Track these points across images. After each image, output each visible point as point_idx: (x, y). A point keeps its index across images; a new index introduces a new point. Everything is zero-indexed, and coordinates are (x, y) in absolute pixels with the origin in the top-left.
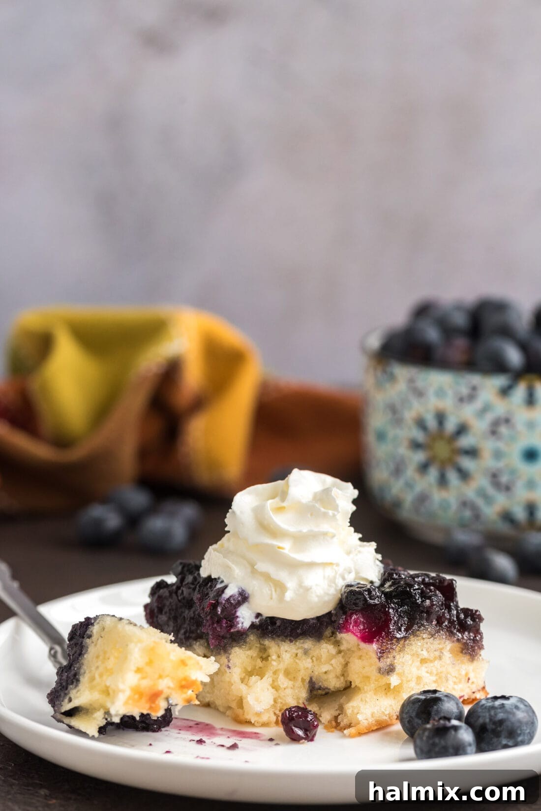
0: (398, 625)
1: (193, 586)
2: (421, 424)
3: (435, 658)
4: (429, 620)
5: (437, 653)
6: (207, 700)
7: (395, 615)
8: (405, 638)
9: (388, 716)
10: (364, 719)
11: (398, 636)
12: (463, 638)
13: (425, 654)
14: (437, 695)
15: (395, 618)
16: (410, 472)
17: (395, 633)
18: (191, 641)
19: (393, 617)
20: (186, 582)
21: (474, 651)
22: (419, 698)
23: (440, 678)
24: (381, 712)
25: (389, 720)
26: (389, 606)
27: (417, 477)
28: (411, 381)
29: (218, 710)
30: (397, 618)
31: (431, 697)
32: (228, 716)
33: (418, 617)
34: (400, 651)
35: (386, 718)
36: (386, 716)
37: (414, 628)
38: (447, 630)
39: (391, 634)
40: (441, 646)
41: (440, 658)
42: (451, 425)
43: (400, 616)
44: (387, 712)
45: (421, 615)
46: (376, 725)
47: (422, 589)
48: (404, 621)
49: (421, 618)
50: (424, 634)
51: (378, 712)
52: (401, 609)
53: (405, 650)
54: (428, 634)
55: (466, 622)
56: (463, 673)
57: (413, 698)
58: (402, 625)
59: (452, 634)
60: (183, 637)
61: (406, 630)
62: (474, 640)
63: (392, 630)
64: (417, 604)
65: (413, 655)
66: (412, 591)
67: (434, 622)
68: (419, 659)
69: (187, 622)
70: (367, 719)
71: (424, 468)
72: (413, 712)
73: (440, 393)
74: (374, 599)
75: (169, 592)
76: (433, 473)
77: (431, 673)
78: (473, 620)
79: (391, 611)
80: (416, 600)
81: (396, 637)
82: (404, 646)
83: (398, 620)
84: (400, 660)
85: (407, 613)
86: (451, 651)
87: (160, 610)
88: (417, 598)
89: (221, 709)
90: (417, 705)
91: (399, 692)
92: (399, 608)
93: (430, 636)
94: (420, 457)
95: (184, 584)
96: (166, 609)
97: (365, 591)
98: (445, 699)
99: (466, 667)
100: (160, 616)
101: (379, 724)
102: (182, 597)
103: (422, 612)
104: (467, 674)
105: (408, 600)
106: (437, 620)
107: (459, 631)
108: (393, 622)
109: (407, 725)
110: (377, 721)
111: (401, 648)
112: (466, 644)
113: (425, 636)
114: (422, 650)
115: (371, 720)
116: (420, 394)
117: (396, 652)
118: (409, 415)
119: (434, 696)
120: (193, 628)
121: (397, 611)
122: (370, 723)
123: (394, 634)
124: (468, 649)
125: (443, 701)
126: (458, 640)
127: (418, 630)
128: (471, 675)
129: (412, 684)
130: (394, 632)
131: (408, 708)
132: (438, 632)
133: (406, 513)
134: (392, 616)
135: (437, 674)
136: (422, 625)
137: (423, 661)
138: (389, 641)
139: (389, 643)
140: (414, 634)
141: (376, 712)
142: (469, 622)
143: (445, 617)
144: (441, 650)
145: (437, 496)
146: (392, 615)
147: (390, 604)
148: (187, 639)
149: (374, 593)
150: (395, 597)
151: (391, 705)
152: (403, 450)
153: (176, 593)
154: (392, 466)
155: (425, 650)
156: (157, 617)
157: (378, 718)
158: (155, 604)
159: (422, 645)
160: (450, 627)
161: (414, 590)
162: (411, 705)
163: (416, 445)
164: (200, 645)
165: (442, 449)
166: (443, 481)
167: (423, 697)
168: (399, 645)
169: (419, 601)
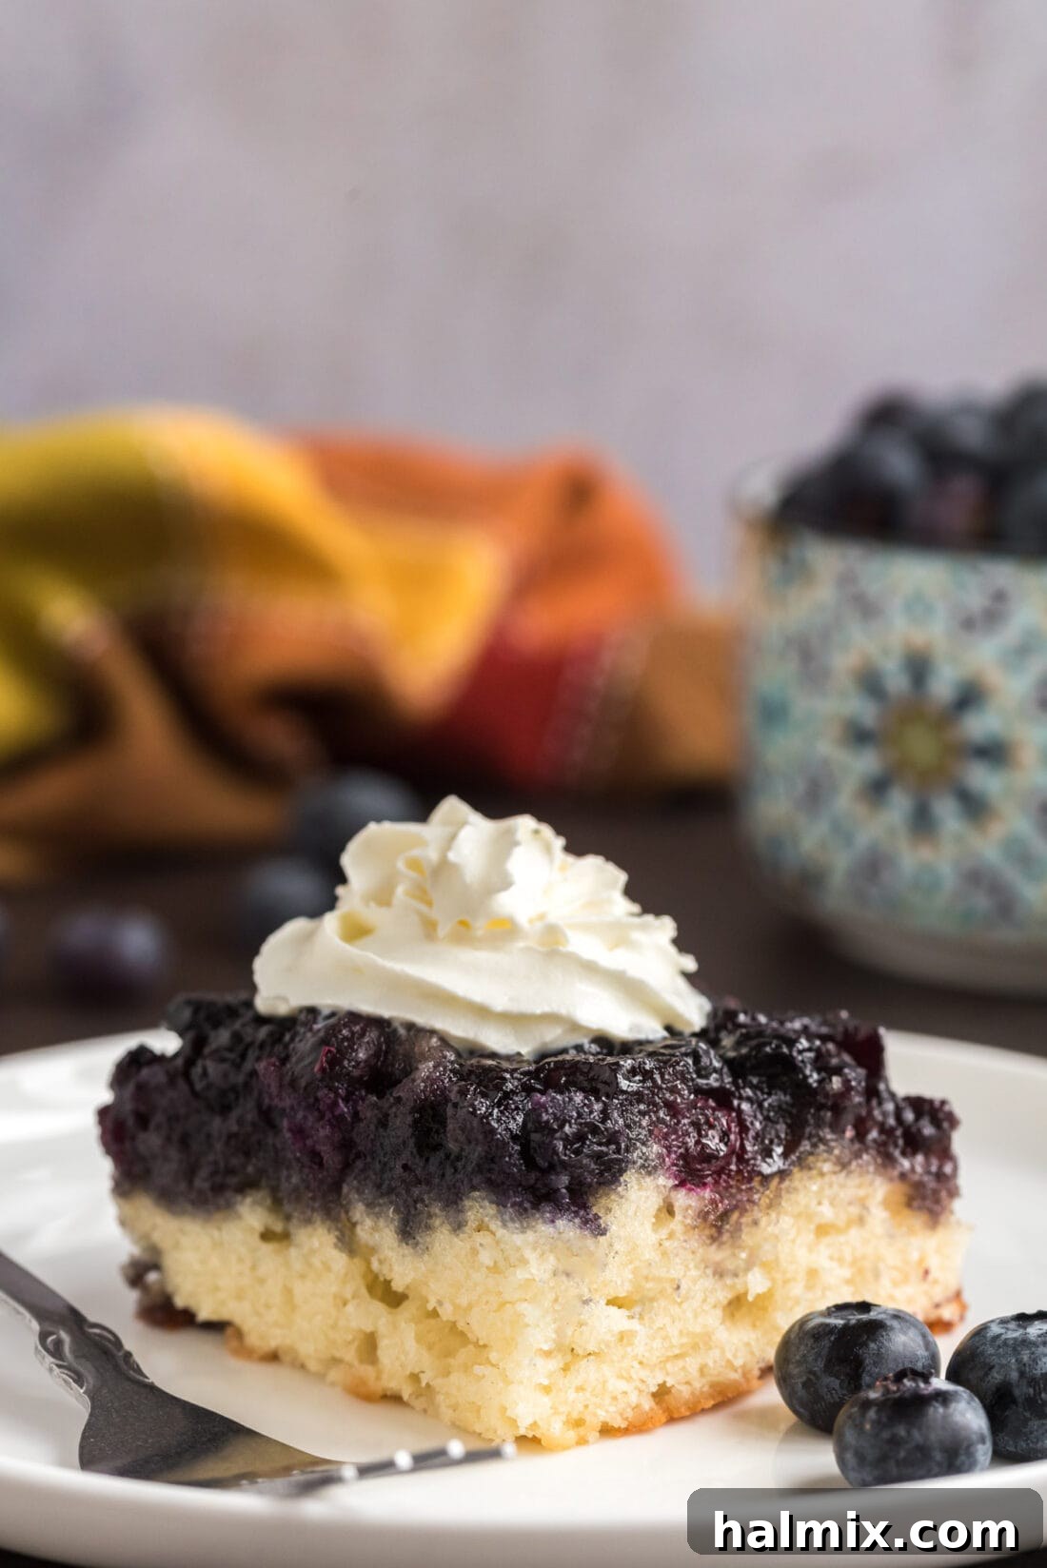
0: (763, 1142)
1: (231, 1056)
2: (870, 683)
3: (850, 1224)
4: (837, 1128)
5: (854, 1210)
6: (273, 1344)
7: (755, 1117)
8: (782, 1174)
9: (740, 1371)
10: (679, 1384)
11: (766, 1169)
12: (913, 1169)
13: (827, 1212)
14: (873, 1315)
15: (758, 1125)
16: (845, 800)
17: (758, 1162)
18: (229, 1194)
19: (752, 1123)
20: (214, 1046)
21: (937, 1201)
22: (828, 1325)
23: (860, 1271)
24: (723, 1364)
25: (742, 1380)
26: (740, 1093)
27: (861, 810)
28: (846, 580)
29: (303, 1367)
30: (761, 1123)
31: (858, 1320)
32: (333, 1384)
33: (812, 1121)
34: (770, 1206)
35: (735, 1376)
36: (736, 1371)
37: (802, 1149)
38: (879, 1152)
39: (748, 1165)
40: (862, 1193)
41: (861, 1221)
42: (943, 686)
43: (767, 1118)
44: (738, 1362)
45: (819, 1116)
46: (713, 1397)
47: (818, 1051)
48: (777, 1131)
49: (819, 1125)
50: (825, 1161)
51: (715, 1362)
52: (770, 1100)
53: (780, 1204)
54: (835, 1164)
55: (919, 1131)
56: (915, 1256)
57: (811, 1324)
58: (771, 1142)
59: (887, 1160)
60: (206, 1185)
61: (785, 1155)
62: (940, 1176)
63: (750, 1155)
64: (809, 1086)
65: (799, 1215)
66: (795, 1054)
67: (849, 1133)
68: (812, 1227)
69: (219, 1146)
70: (688, 1383)
71: (877, 789)
72: (816, 1360)
73: (918, 606)
74: (707, 1077)
75: (168, 1073)
76: (899, 805)
77: (841, 1261)
78: (936, 1122)
79: (745, 1106)
80: (806, 1077)
81: (760, 1173)
82: (778, 1195)
83: (764, 1129)
84: (770, 1229)
85: (783, 1110)
86: (886, 1203)
87: (143, 1120)
88: (808, 1072)
89: (313, 1366)
90: (826, 1343)
91: (764, 1309)
92: (765, 1100)
93: (837, 1168)
94: (866, 763)
95: (207, 1050)
96: (159, 1118)
97: (686, 1055)
98: (895, 1323)
99: (923, 1244)
100: (142, 1136)
101: (720, 1393)
102: (204, 1083)
103: (821, 1107)
104: (921, 1261)
105: (785, 1079)
106: (856, 1127)
107: (904, 1154)
108: (752, 1133)
109: (801, 1392)
110: (713, 1385)
111: (771, 1200)
112: (919, 1186)
113: (827, 1167)
114: (820, 1203)
115: (699, 1384)
116: (867, 609)
117: (761, 1211)
118: (843, 662)
119: (864, 1317)
120: (235, 1161)
121: (760, 1106)
122: (697, 1393)
123: (754, 1165)
124: (924, 1198)
125: (892, 1328)
126: (903, 1176)
127: (811, 1154)
128: (934, 1263)
129: (797, 1289)
130: (755, 1159)
131: (803, 1349)
132: (857, 1155)
133: (836, 901)
134: (749, 1119)
135: (854, 1262)
136: (822, 1140)
137: (823, 1230)
138: (743, 1184)
139: (744, 1187)
140: (801, 1163)
141: (711, 1364)
142: (928, 1130)
143: (873, 1118)
144: (863, 1203)
145: (911, 858)
146: (749, 1116)
147: (744, 1088)
148: (219, 1189)
149: (705, 1061)
150: (754, 1071)
151: (748, 1344)
152: (828, 748)
153: (186, 1074)
154: (801, 787)
155: (826, 1202)
156: (133, 1138)
157: (716, 1379)
158: (128, 1107)
159: (821, 1189)
160: (884, 1144)
161: (800, 1052)
162: (810, 1342)
163: (859, 736)
164: (255, 1203)
165: (921, 746)
166: (922, 822)
167: (838, 1322)
168: (768, 1192)
169: (814, 1078)
